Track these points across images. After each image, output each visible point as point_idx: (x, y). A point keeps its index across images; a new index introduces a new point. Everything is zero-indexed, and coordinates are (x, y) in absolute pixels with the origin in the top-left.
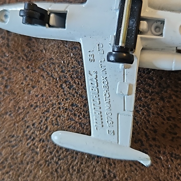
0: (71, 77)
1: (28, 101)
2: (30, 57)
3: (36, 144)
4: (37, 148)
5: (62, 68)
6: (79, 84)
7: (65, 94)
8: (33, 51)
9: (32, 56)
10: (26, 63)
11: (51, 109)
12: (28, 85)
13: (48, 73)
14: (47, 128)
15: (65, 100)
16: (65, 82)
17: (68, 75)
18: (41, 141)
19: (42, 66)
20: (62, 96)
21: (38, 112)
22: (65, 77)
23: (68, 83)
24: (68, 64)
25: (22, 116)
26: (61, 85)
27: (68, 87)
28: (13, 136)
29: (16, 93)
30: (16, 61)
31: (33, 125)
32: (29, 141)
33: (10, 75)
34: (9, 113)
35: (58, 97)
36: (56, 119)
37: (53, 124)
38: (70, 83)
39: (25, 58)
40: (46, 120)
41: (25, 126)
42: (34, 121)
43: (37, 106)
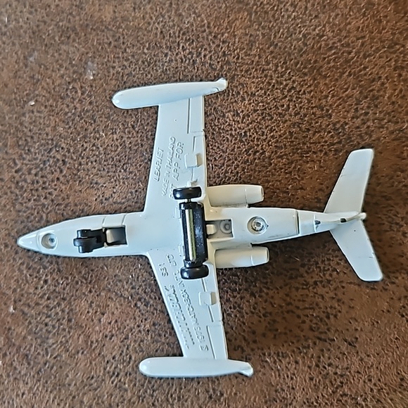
0: (145, 292)
1: (101, 331)
2: (89, 279)
3: (122, 380)
4: (125, 384)
5: (131, 284)
6: (155, 298)
7: (142, 314)
8: (92, 270)
9: (92, 276)
10: (87, 287)
11: (130, 334)
12: (96, 312)
13: (116, 294)
14: (130, 358)
15: (144, 320)
16: (140, 299)
17: (140, 290)
18: (128, 375)
19: (107, 287)
20: (139, 316)
21: (115, 342)
22: (138, 294)
23: (143, 300)
24: (138, 278)
25: (97, 351)
26: (136, 305)
27: (145, 305)
28: (92, 378)
29: (84, 325)
30: (74, 287)
31: (114, 358)
32: (113, 378)
33: (71, 306)
34: (81, 352)
35: (135, 318)
36: (139, 345)
37: (137, 352)
38: (145, 299)
39: (84, 280)
40: (128, 349)
41: (104, 361)
42: (114, 354)
43: (113, 336)
